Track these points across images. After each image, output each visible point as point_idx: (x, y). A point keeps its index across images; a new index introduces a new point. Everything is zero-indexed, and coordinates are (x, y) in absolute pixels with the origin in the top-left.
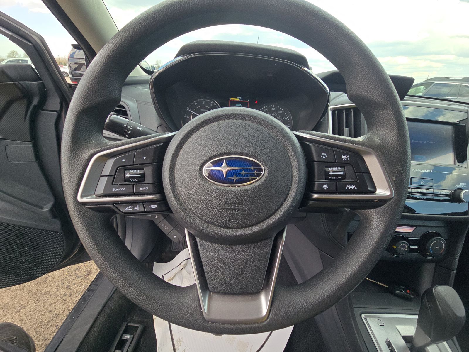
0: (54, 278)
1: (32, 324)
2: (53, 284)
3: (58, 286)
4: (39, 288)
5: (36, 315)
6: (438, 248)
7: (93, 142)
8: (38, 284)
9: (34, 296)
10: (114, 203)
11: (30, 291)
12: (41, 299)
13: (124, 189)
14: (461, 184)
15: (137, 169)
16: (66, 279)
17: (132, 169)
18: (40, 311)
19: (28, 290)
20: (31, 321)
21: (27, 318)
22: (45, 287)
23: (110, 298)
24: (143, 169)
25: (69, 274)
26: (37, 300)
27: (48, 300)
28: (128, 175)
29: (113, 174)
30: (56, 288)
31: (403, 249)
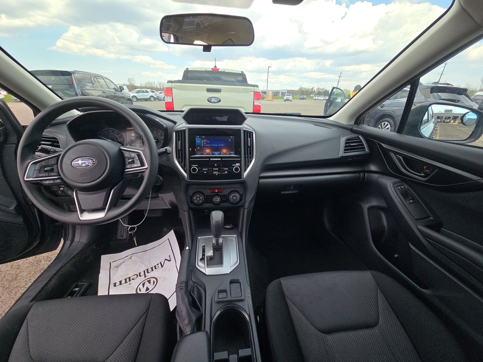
0: (22, 277)
1: (7, 307)
2: (22, 281)
3: (26, 281)
4: (11, 284)
5: (10, 301)
6: (235, 198)
7: (30, 157)
8: (10, 281)
9: (7, 290)
10: (41, 180)
11: (4, 287)
12: (13, 291)
13: (45, 175)
14: (237, 164)
15: (50, 167)
16: (33, 277)
17: (47, 167)
18: (13, 298)
19: (3, 286)
20: (6, 305)
21: (3, 303)
22: (16, 283)
23: (63, 266)
24: (53, 166)
25: (35, 273)
26: (10, 292)
27: (19, 291)
28: (46, 169)
29: (39, 169)
30: (25, 283)
31: (217, 200)
